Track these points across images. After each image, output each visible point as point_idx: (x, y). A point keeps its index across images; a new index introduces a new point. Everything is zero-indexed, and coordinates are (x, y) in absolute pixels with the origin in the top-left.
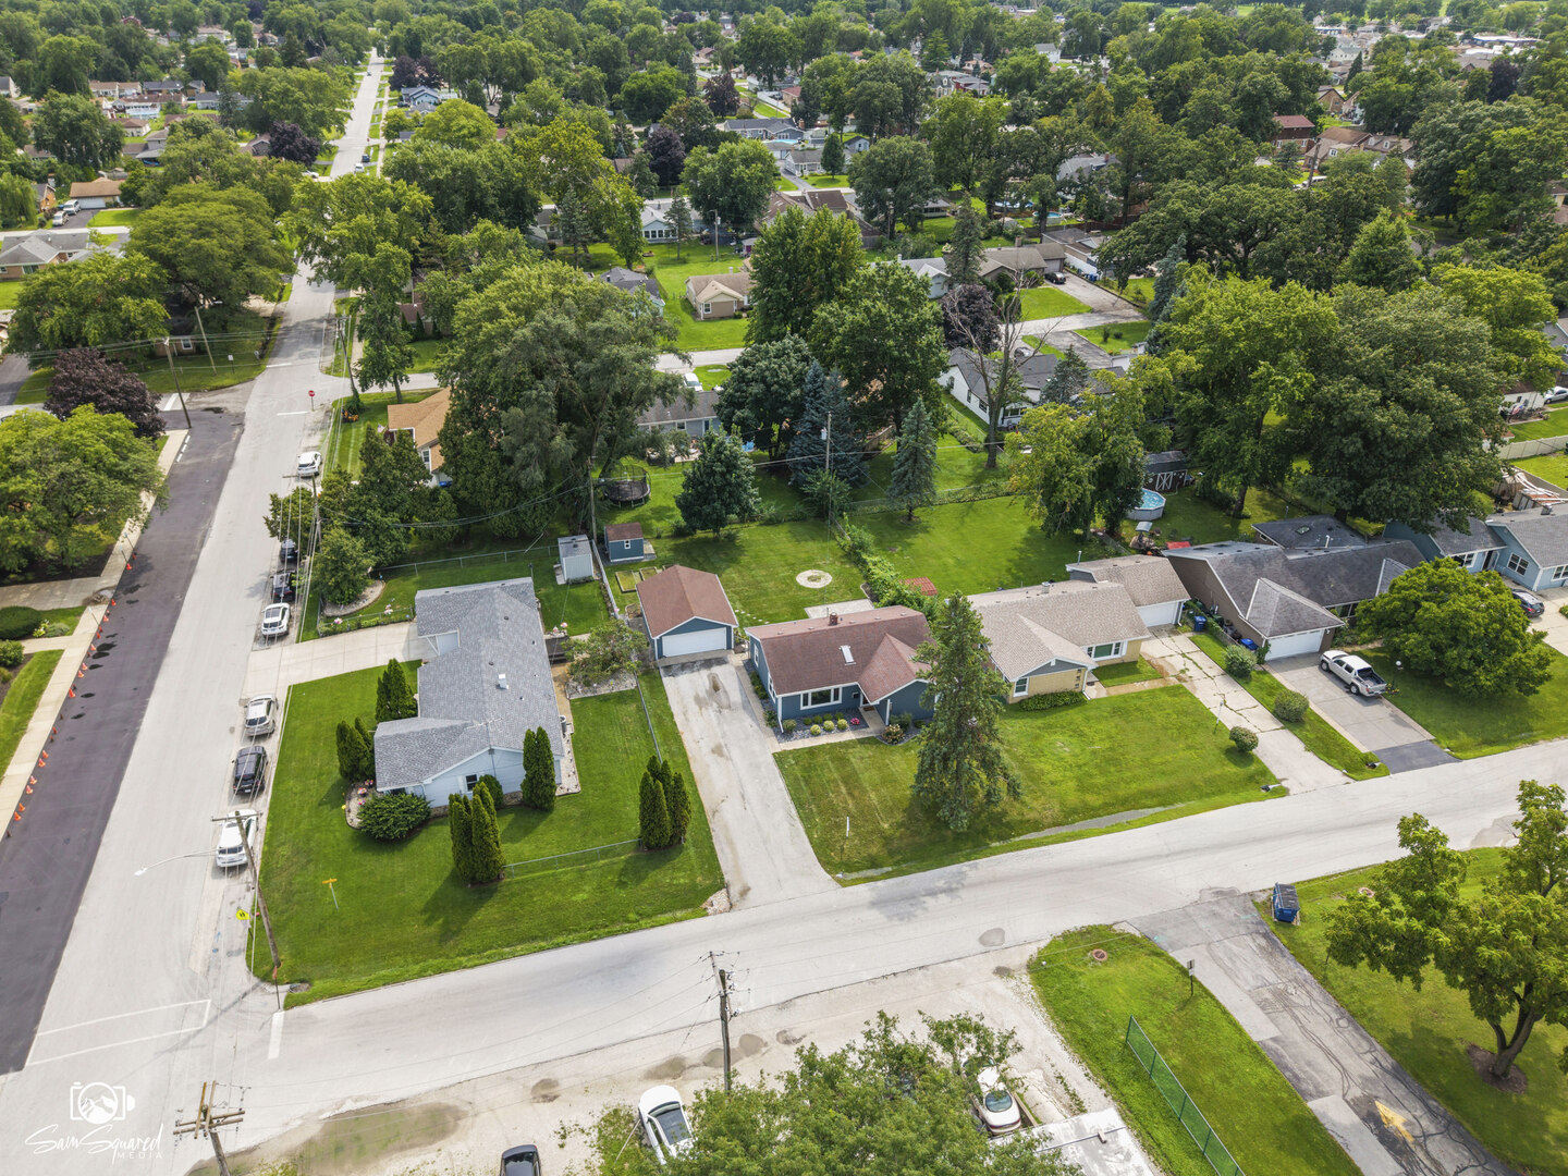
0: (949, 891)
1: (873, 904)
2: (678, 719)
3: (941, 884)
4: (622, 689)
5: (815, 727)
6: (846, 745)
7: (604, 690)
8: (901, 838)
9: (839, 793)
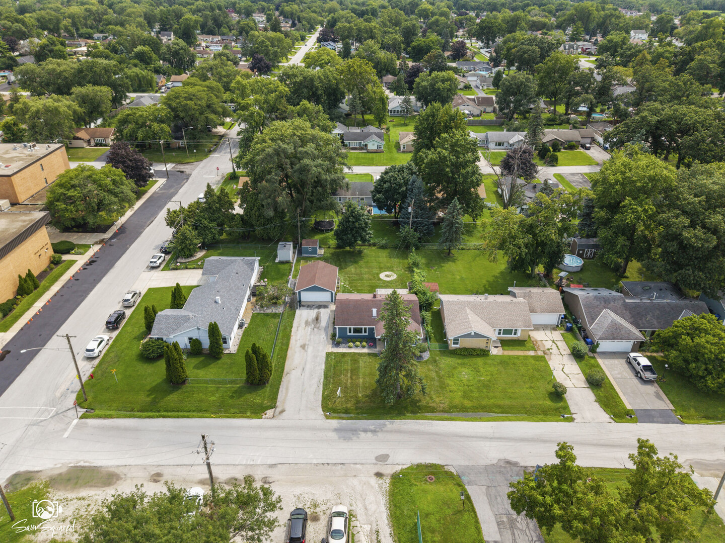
0: (374, 432)
1: (336, 430)
2: (293, 330)
3: (372, 427)
4: (277, 312)
5: (351, 344)
6: (360, 355)
7: (269, 311)
8: (364, 403)
9: (346, 376)
